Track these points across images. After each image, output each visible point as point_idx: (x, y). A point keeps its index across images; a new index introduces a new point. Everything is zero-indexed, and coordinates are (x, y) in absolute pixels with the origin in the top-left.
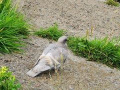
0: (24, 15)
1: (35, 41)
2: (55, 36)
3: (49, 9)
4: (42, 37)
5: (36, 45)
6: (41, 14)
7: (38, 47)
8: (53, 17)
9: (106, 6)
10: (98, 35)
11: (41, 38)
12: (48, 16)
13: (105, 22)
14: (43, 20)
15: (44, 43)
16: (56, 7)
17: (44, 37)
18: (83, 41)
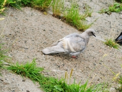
0: (6, 45)
1: (6, 76)
2: (31, 73)
3: (37, 42)
4: (16, 73)
5: (5, 81)
6: (26, 47)
7: (6, 84)
8: (38, 51)
9: (103, 47)
10: (83, 79)
11: (14, 74)
12: (33, 50)
13: (97, 65)
14: (25, 54)
15: (15, 79)
16: (46, 41)
17: (18, 73)
18: (60, 84)
